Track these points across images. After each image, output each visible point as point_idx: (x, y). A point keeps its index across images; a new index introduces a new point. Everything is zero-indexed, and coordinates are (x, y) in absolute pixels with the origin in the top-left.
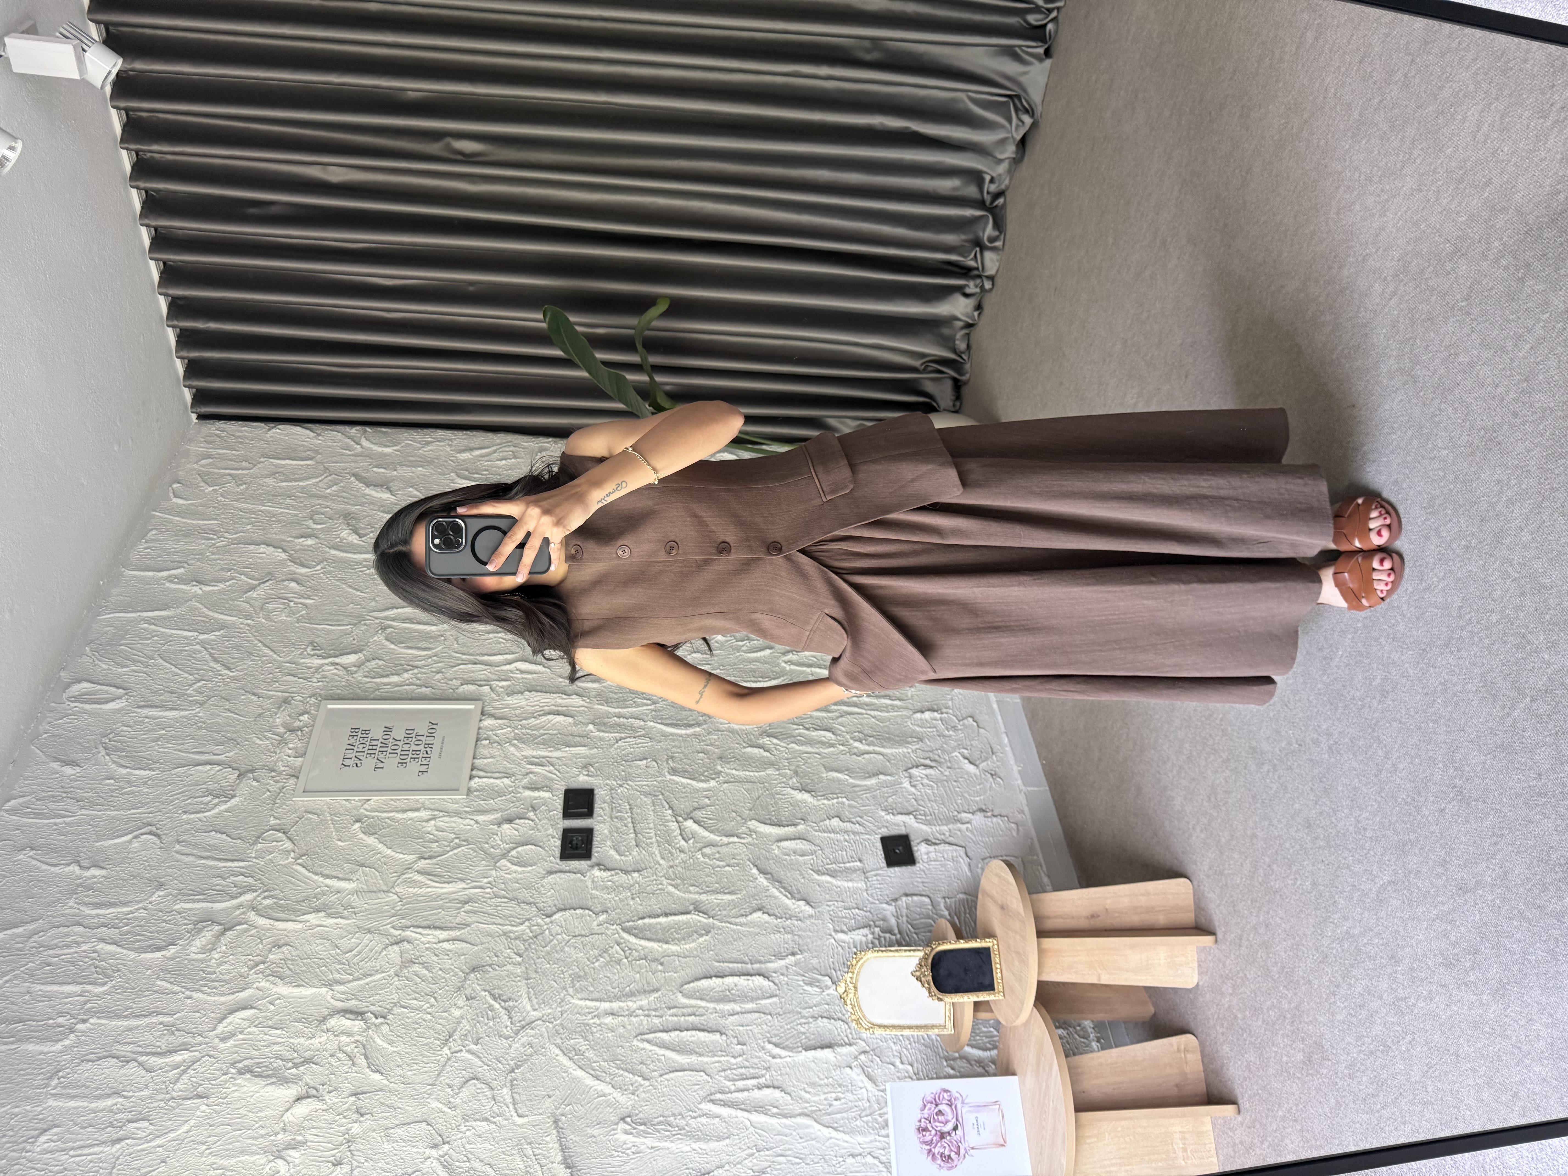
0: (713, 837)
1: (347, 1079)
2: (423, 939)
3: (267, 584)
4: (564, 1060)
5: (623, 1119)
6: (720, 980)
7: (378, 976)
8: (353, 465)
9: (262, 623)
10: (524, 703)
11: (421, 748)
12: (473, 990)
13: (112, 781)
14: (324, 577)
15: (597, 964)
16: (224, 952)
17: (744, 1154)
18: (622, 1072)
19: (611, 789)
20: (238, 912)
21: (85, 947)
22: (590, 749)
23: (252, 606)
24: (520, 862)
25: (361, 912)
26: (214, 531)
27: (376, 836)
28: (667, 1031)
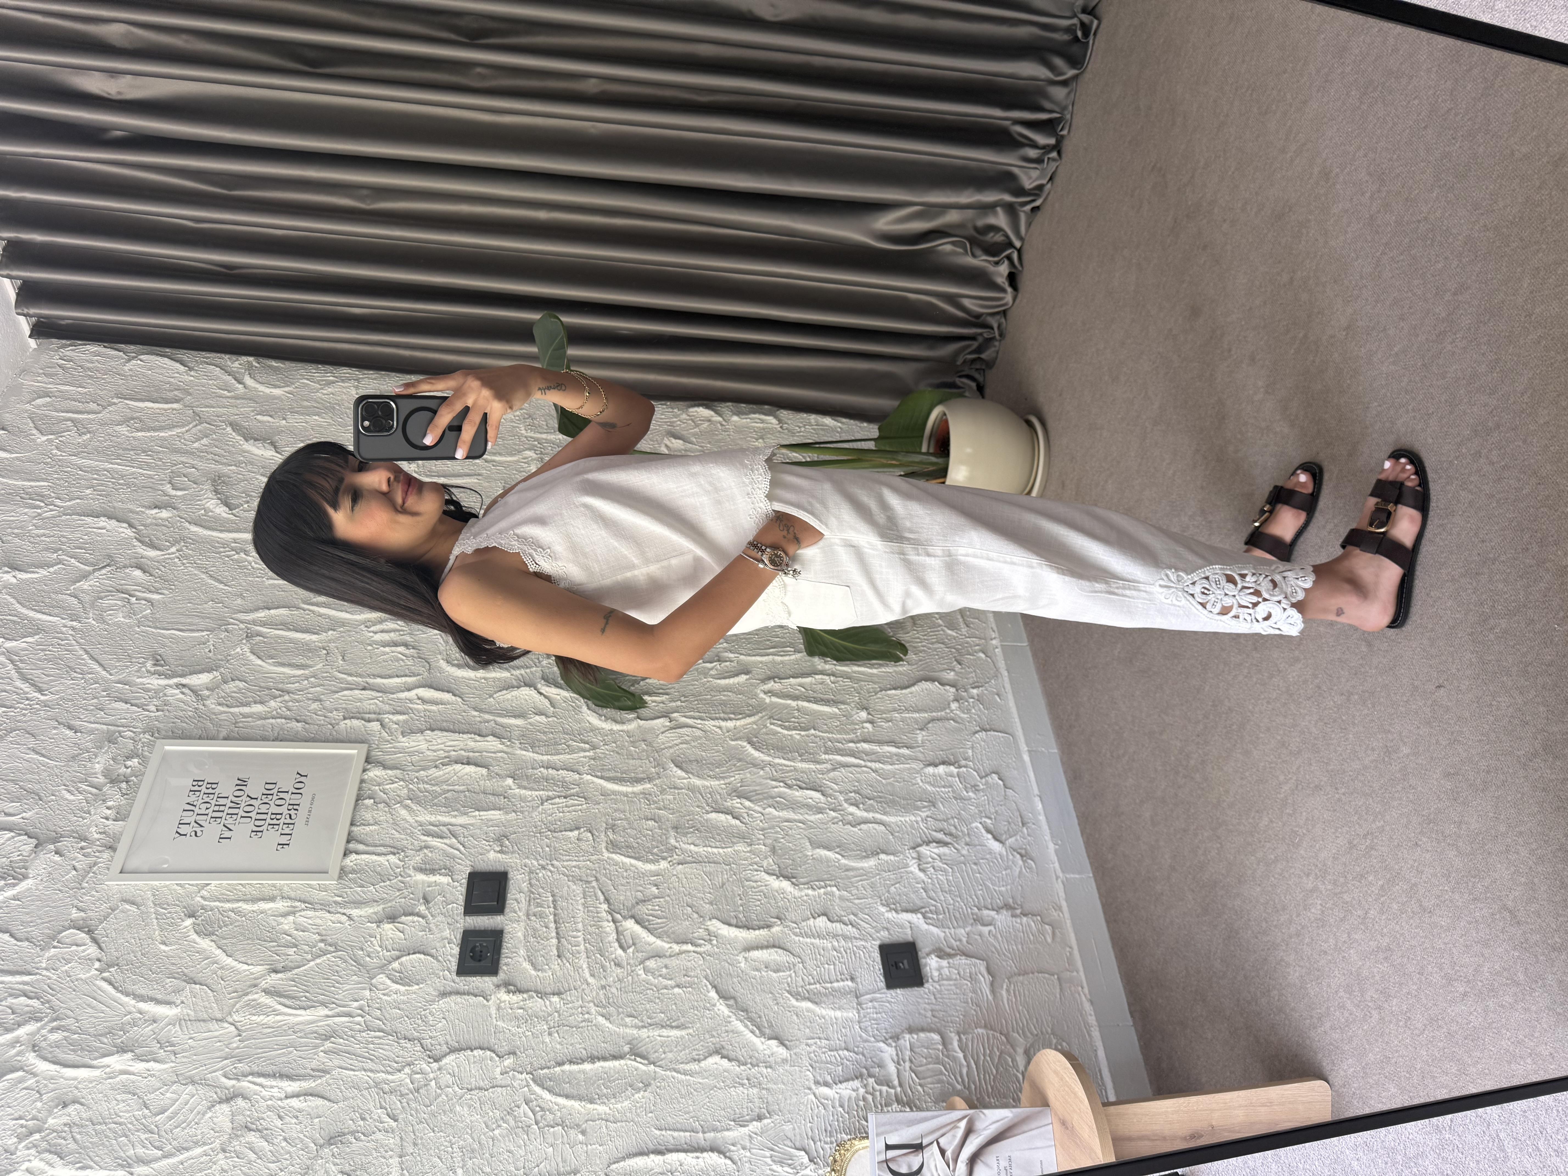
0: (659, 943)
2: (264, 1093)
3: (104, 571)
6: (660, 1157)
7: (198, 1151)
8: (231, 410)
9: (93, 626)
10: (424, 746)
11: (284, 810)
14: (179, 563)
15: (497, 1132)
19: (531, 872)
20: (13, 1052)
22: (507, 813)
23: (80, 602)
24: (403, 979)
25: (185, 1050)
26: (42, 496)
27: (214, 937)
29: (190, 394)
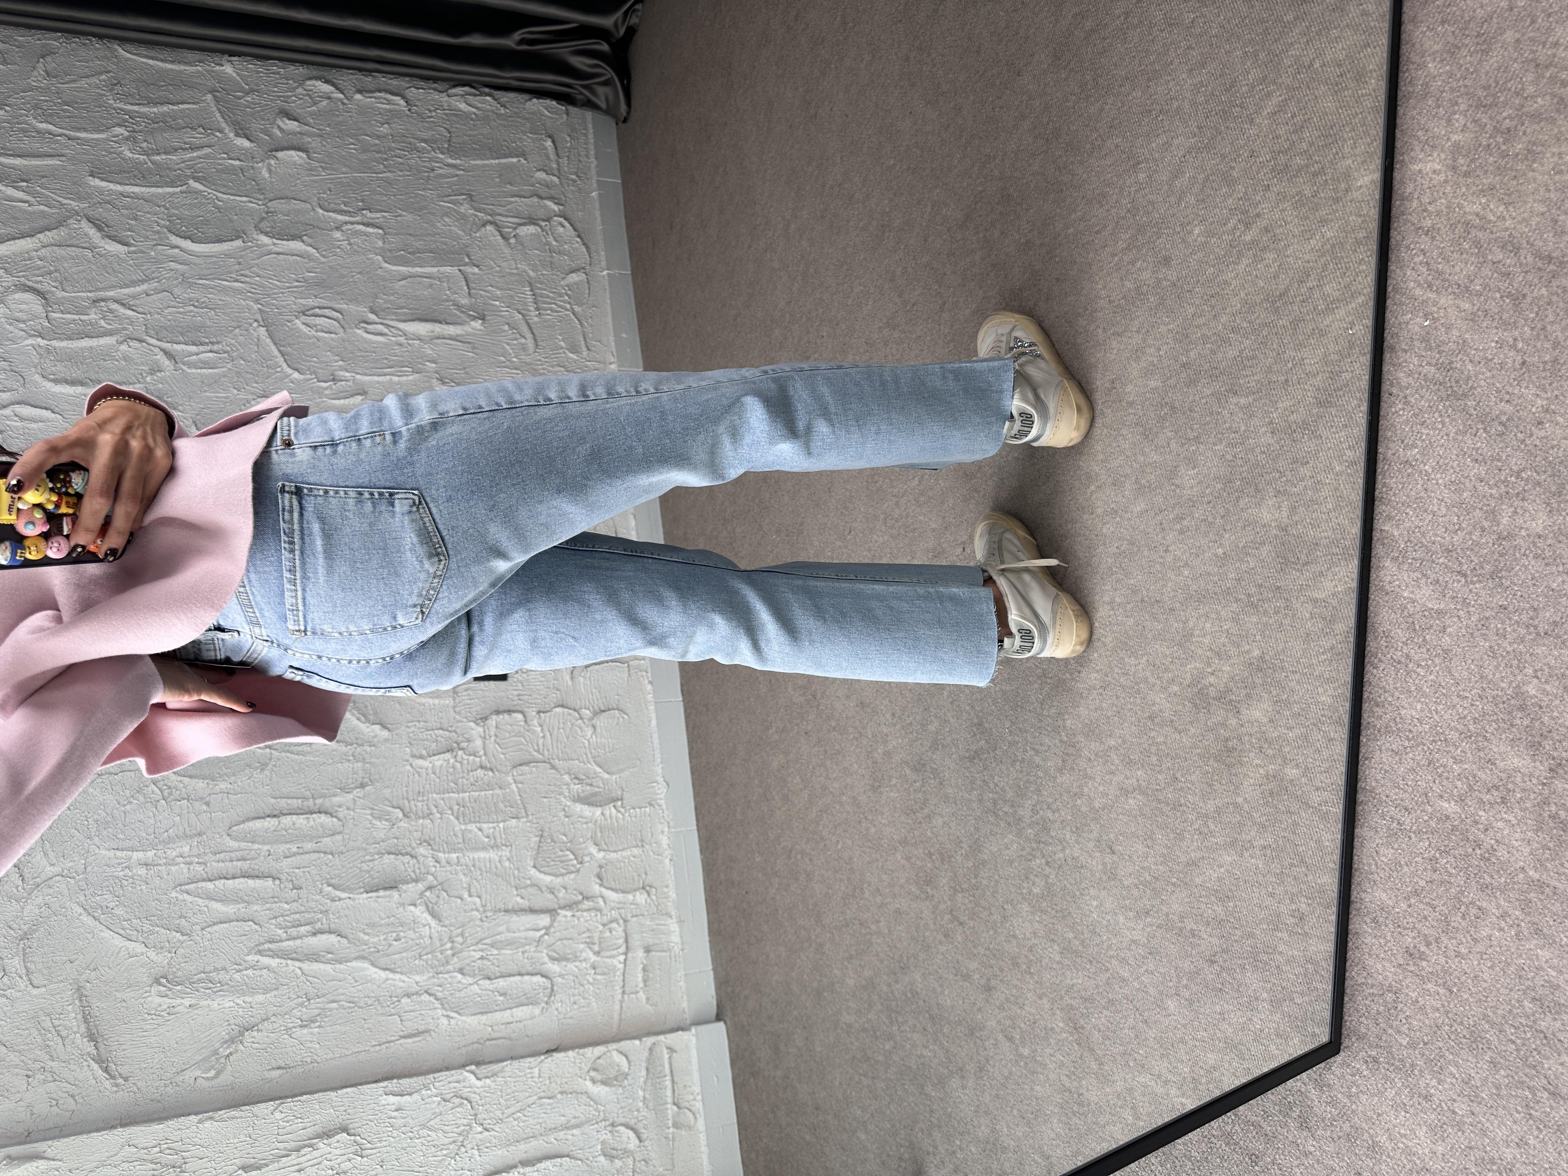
4: (89, 921)
5: (157, 981)
6: (274, 821)
15: (128, 807)
17: (293, 1004)
18: (158, 929)
28: (210, 880)
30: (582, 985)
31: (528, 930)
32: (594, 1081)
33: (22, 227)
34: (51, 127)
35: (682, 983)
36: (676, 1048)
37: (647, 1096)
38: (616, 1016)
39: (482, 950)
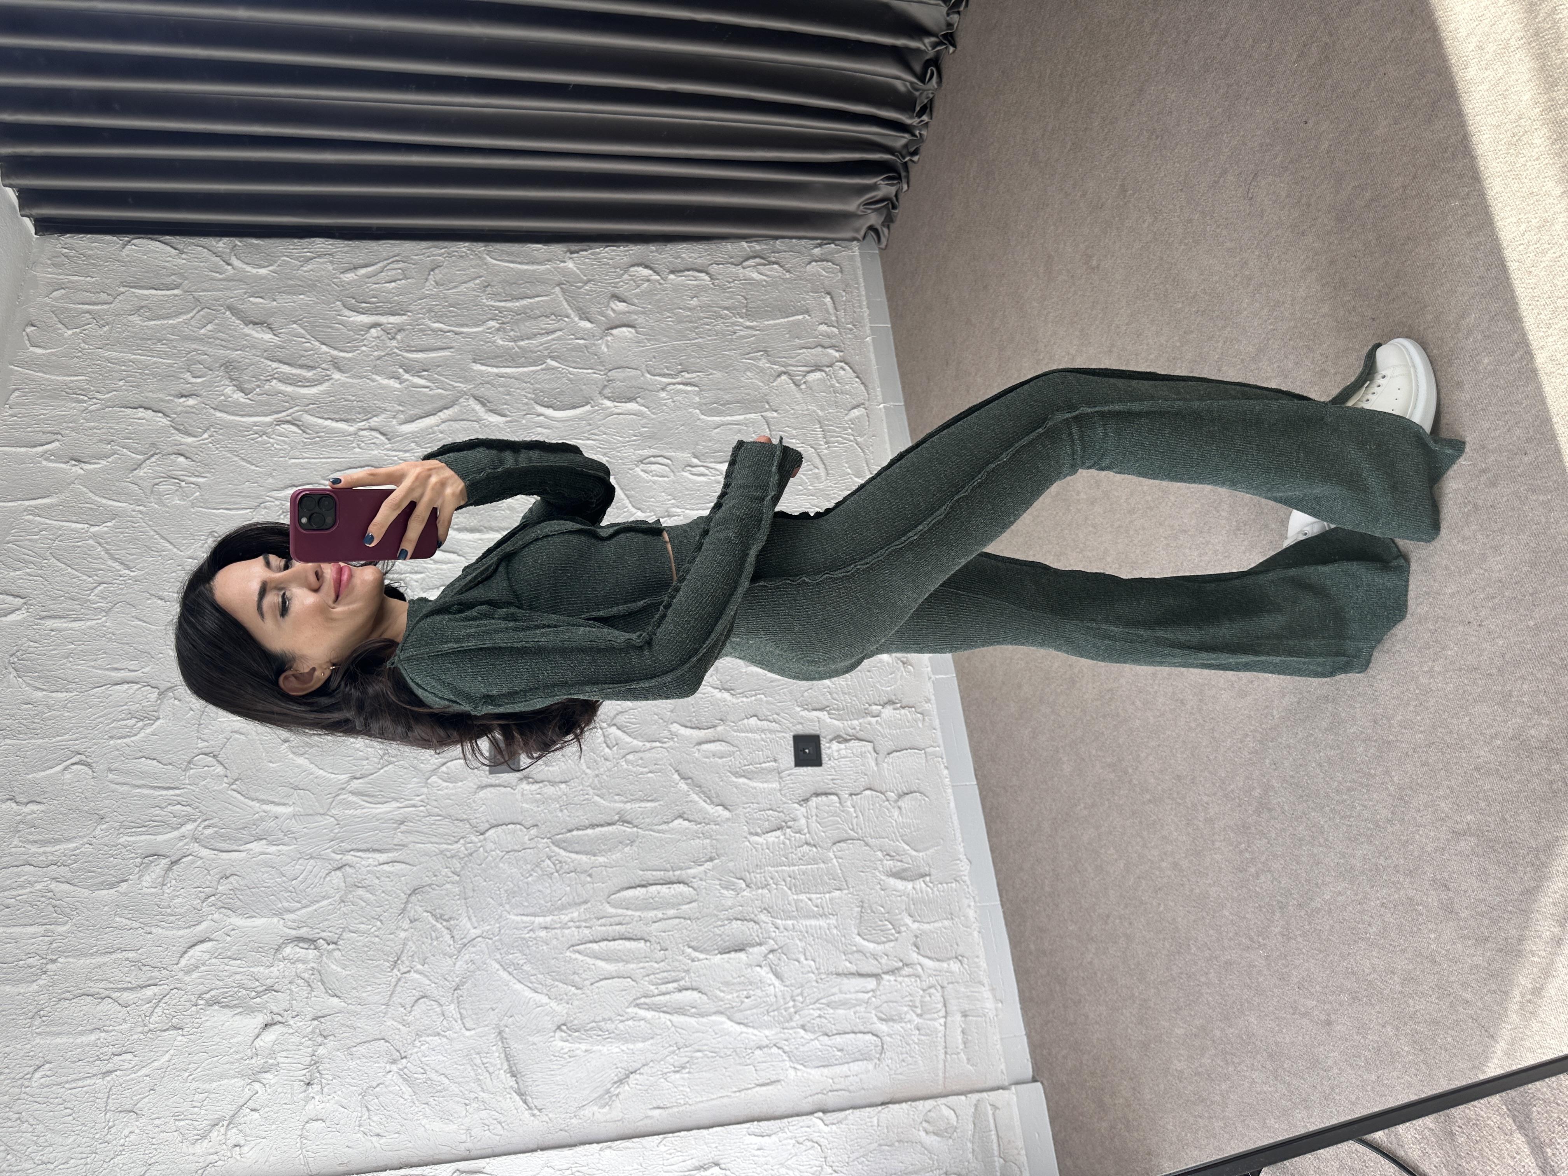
0: (635, 742)
1: (307, 1004)
2: (364, 862)
3: (153, 459)
4: (505, 975)
5: (559, 1028)
6: (644, 890)
7: (325, 902)
8: (228, 293)
9: (155, 509)
12: (415, 911)
13: (30, 706)
14: (213, 448)
15: (530, 879)
16: (175, 886)
17: (666, 1052)
18: (557, 983)
20: (181, 844)
21: (38, 886)
23: (141, 488)
24: (449, 779)
25: (302, 836)
26: (83, 390)
27: (307, 756)
28: (596, 942)
29: (187, 279)
30: (908, 1044)
31: (857, 992)
32: (927, 1133)
33: (426, 408)
34: (441, 326)
35: (998, 1047)
36: (999, 1105)
37: (976, 1148)
38: (941, 1074)
39: (820, 1009)
